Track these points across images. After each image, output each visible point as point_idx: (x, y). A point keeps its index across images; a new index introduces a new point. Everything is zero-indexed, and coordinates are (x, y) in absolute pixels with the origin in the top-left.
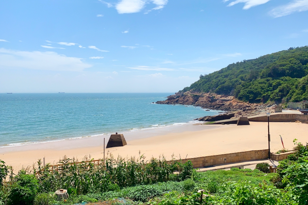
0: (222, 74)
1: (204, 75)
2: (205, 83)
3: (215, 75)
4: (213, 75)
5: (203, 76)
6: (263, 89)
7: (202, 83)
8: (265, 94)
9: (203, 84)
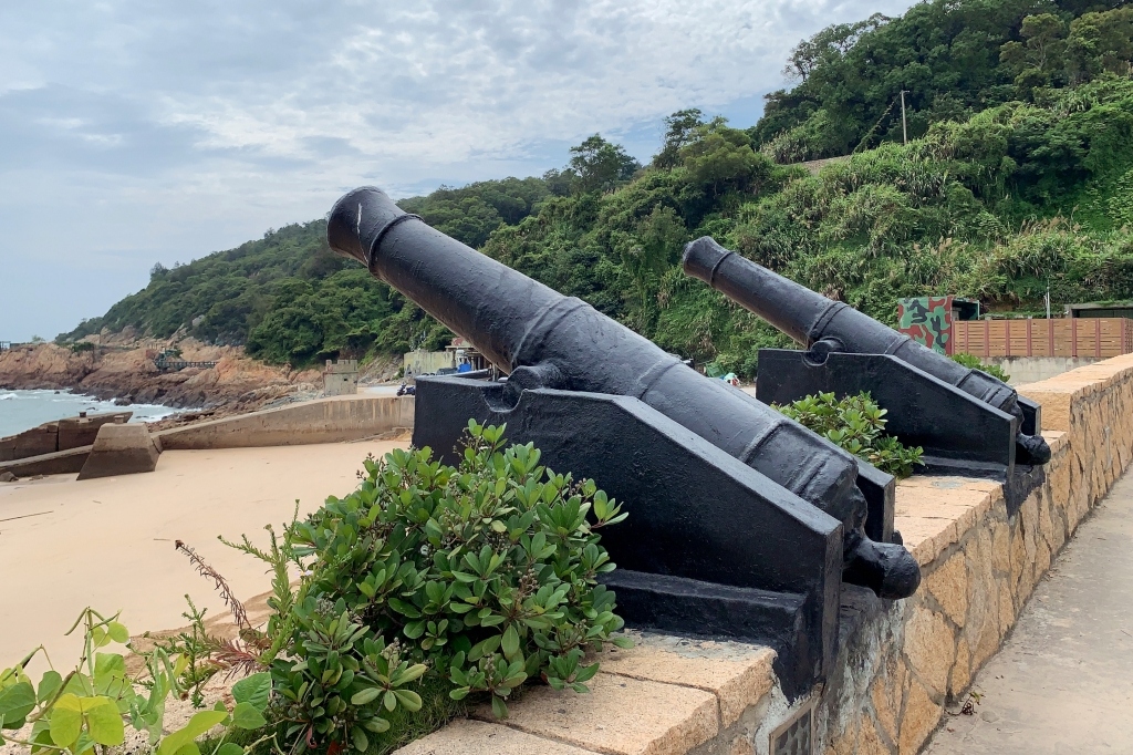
0: (240, 261)
1: (170, 266)
2: (167, 300)
3: (211, 265)
4: (205, 264)
5: (165, 271)
6: (353, 308)
7: (153, 296)
8: (358, 332)
9: (158, 303)
